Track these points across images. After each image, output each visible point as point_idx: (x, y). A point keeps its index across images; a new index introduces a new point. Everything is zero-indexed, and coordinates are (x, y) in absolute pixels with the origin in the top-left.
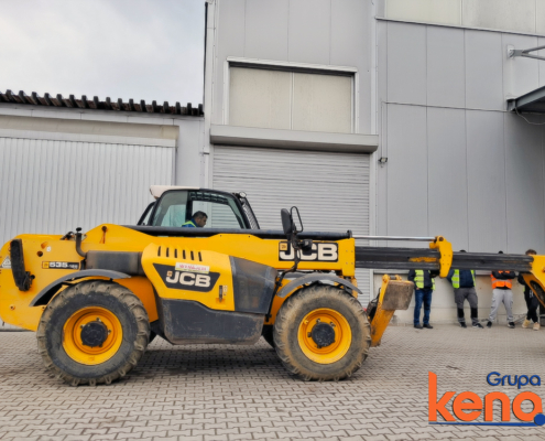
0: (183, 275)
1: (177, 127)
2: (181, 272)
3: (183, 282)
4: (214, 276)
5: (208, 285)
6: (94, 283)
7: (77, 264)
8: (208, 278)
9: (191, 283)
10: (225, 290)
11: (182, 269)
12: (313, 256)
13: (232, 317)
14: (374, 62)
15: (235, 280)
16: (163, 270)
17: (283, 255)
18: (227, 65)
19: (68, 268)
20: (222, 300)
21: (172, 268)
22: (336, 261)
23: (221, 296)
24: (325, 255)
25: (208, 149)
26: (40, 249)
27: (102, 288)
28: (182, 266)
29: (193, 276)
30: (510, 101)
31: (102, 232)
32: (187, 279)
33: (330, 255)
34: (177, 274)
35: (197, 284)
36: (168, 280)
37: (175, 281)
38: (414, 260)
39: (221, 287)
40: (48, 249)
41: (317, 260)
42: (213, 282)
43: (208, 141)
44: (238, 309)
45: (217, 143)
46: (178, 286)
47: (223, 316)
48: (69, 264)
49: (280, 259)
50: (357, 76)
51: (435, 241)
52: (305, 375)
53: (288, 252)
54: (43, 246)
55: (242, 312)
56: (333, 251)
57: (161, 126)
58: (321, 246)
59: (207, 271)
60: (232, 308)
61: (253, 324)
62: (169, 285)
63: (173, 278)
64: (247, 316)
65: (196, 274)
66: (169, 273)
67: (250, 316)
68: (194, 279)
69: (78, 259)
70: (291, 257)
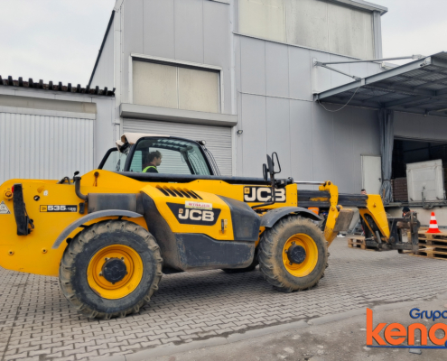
0: (192, 212)
1: (94, 104)
2: (190, 209)
3: (192, 218)
4: (217, 212)
5: (212, 219)
6: (108, 224)
7: (75, 206)
8: (212, 214)
9: (199, 218)
10: (225, 223)
11: (191, 207)
13: (232, 246)
14: (233, 64)
15: (233, 214)
16: (175, 208)
17: (247, 198)
18: (130, 59)
19: (67, 211)
20: (223, 232)
21: (183, 206)
22: (285, 202)
23: (223, 228)
25: (118, 121)
26: (37, 194)
27: (115, 227)
28: (190, 204)
29: (200, 212)
30: (315, 95)
31: (93, 178)
32: (195, 215)
33: (280, 197)
34: (187, 211)
35: (204, 219)
36: (180, 216)
37: (186, 217)
38: (313, 199)
39: (222, 221)
40: (46, 193)
42: (216, 217)
43: (118, 115)
44: (236, 239)
45: (126, 117)
46: (189, 221)
47: (226, 245)
48: (67, 207)
49: (245, 201)
50: (222, 73)
51: (325, 185)
52: (288, 289)
53: (250, 195)
54: (40, 191)
55: (239, 241)
57: (82, 103)
59: (211, 208)
60: (232, 238)
61: (249, 249)
62: (182, 221)
63: (184, 214)
64: (243, 244)
65: (202, 210)
66: (181, 210)
67: (246, 244)
68: (201, 215)
69: (77, 202)
70: (253, 198)
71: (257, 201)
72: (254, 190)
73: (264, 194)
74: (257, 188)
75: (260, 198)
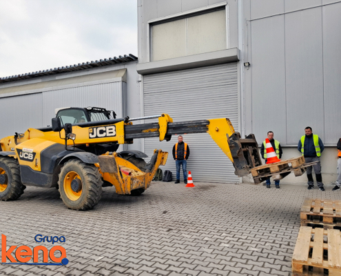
1: (126, 69)
2: (24, 152)
3: (24, 157)
4: (34, 154)
5: (32, 158)
8: (32, 155)
12: (104, 134)
13: (40, 174)
16: (19, 151)
17: (91, 136)
22: (115, 136)
23: (36, 164)
24: (110, 133)
25: (141, 78)
26: (8, 143)
28: (25, 149)
33: (112, 133)
35: (29, 158)
38: (144, 131)
39: (36, 160)
41: (106, 136)
45: (146, 74)
49: (90, 138)
50: (227, 7)
53: (93, 134)
55: (43, 172)
56: (113, 131)
58: (108, 128)
59: (32, 152)
60: (40, 170)
62: (21, 159)
63: (22, 155)
65: (28, 153)
66: (21, 153)
68: (28, 156)
70: (95, 136)
71: (97, 137)
72: (95, 129)
73: (102, 132)
74: (97, 128)
75: (99, 135)
